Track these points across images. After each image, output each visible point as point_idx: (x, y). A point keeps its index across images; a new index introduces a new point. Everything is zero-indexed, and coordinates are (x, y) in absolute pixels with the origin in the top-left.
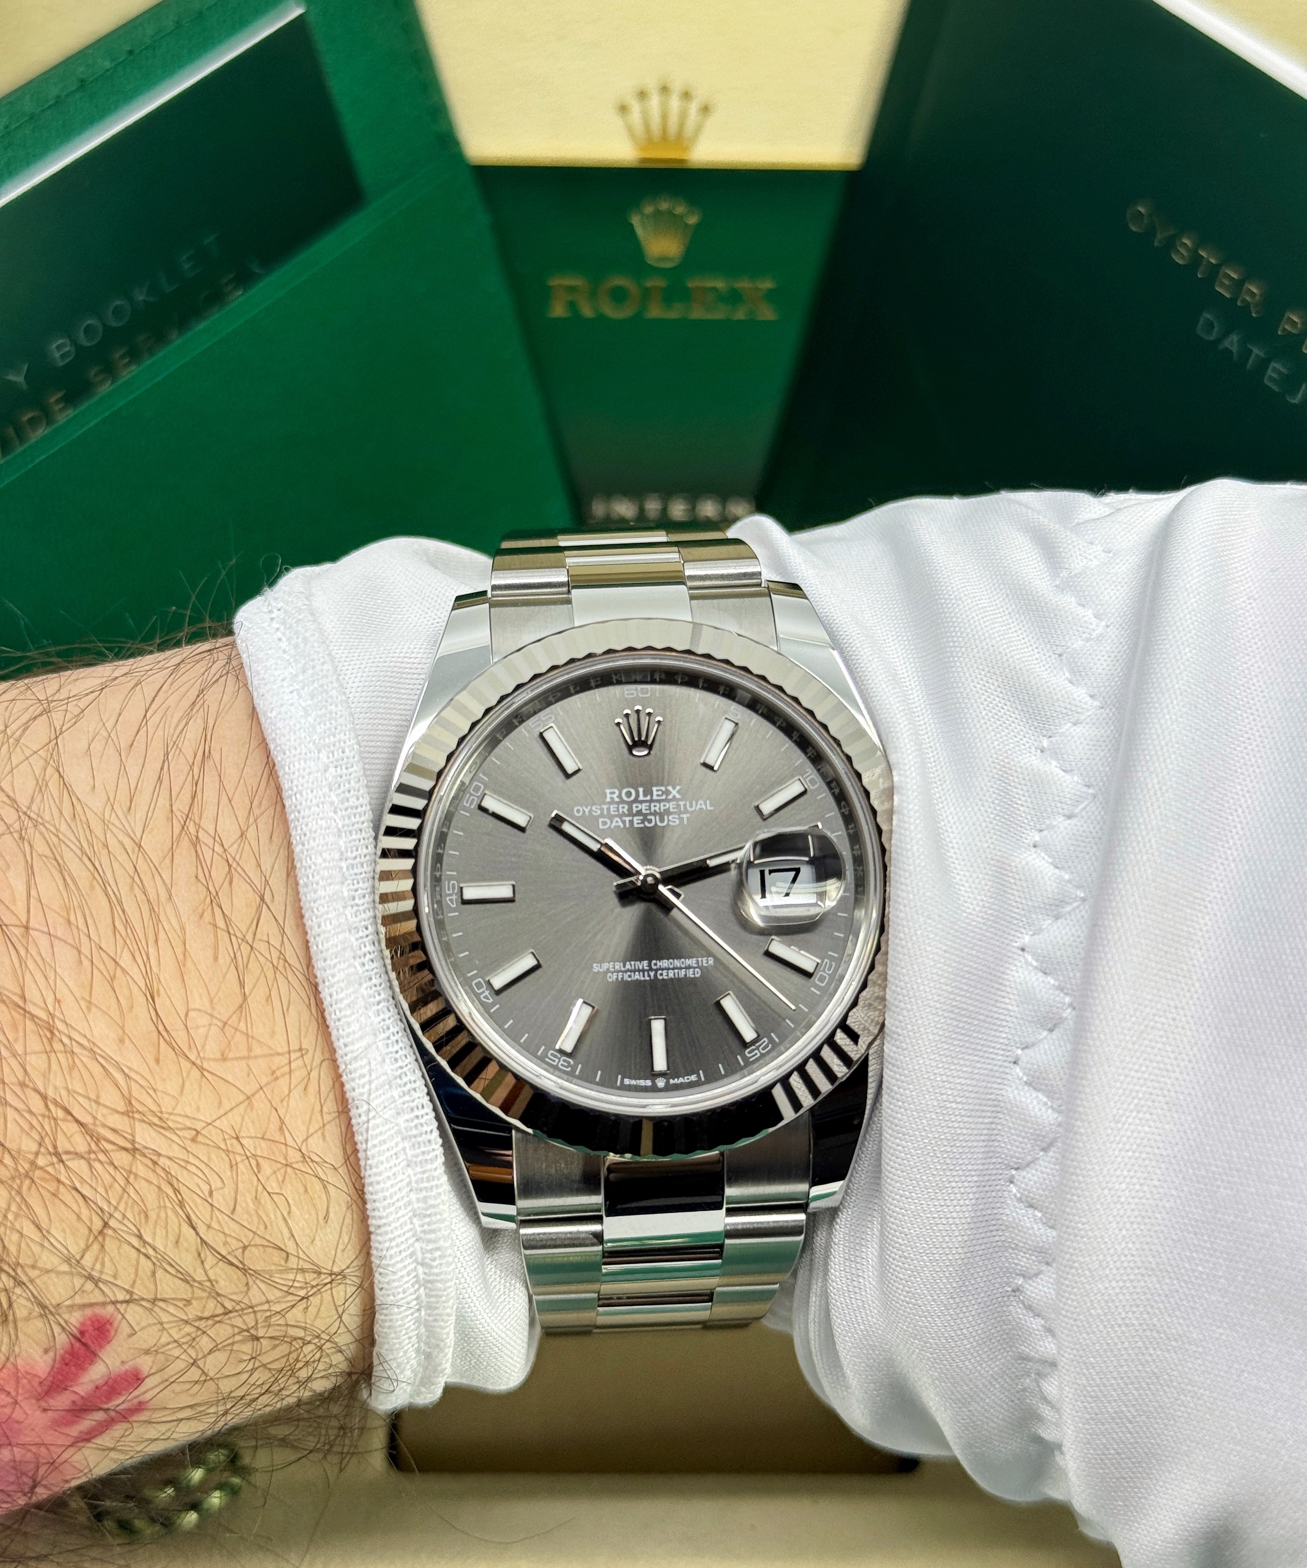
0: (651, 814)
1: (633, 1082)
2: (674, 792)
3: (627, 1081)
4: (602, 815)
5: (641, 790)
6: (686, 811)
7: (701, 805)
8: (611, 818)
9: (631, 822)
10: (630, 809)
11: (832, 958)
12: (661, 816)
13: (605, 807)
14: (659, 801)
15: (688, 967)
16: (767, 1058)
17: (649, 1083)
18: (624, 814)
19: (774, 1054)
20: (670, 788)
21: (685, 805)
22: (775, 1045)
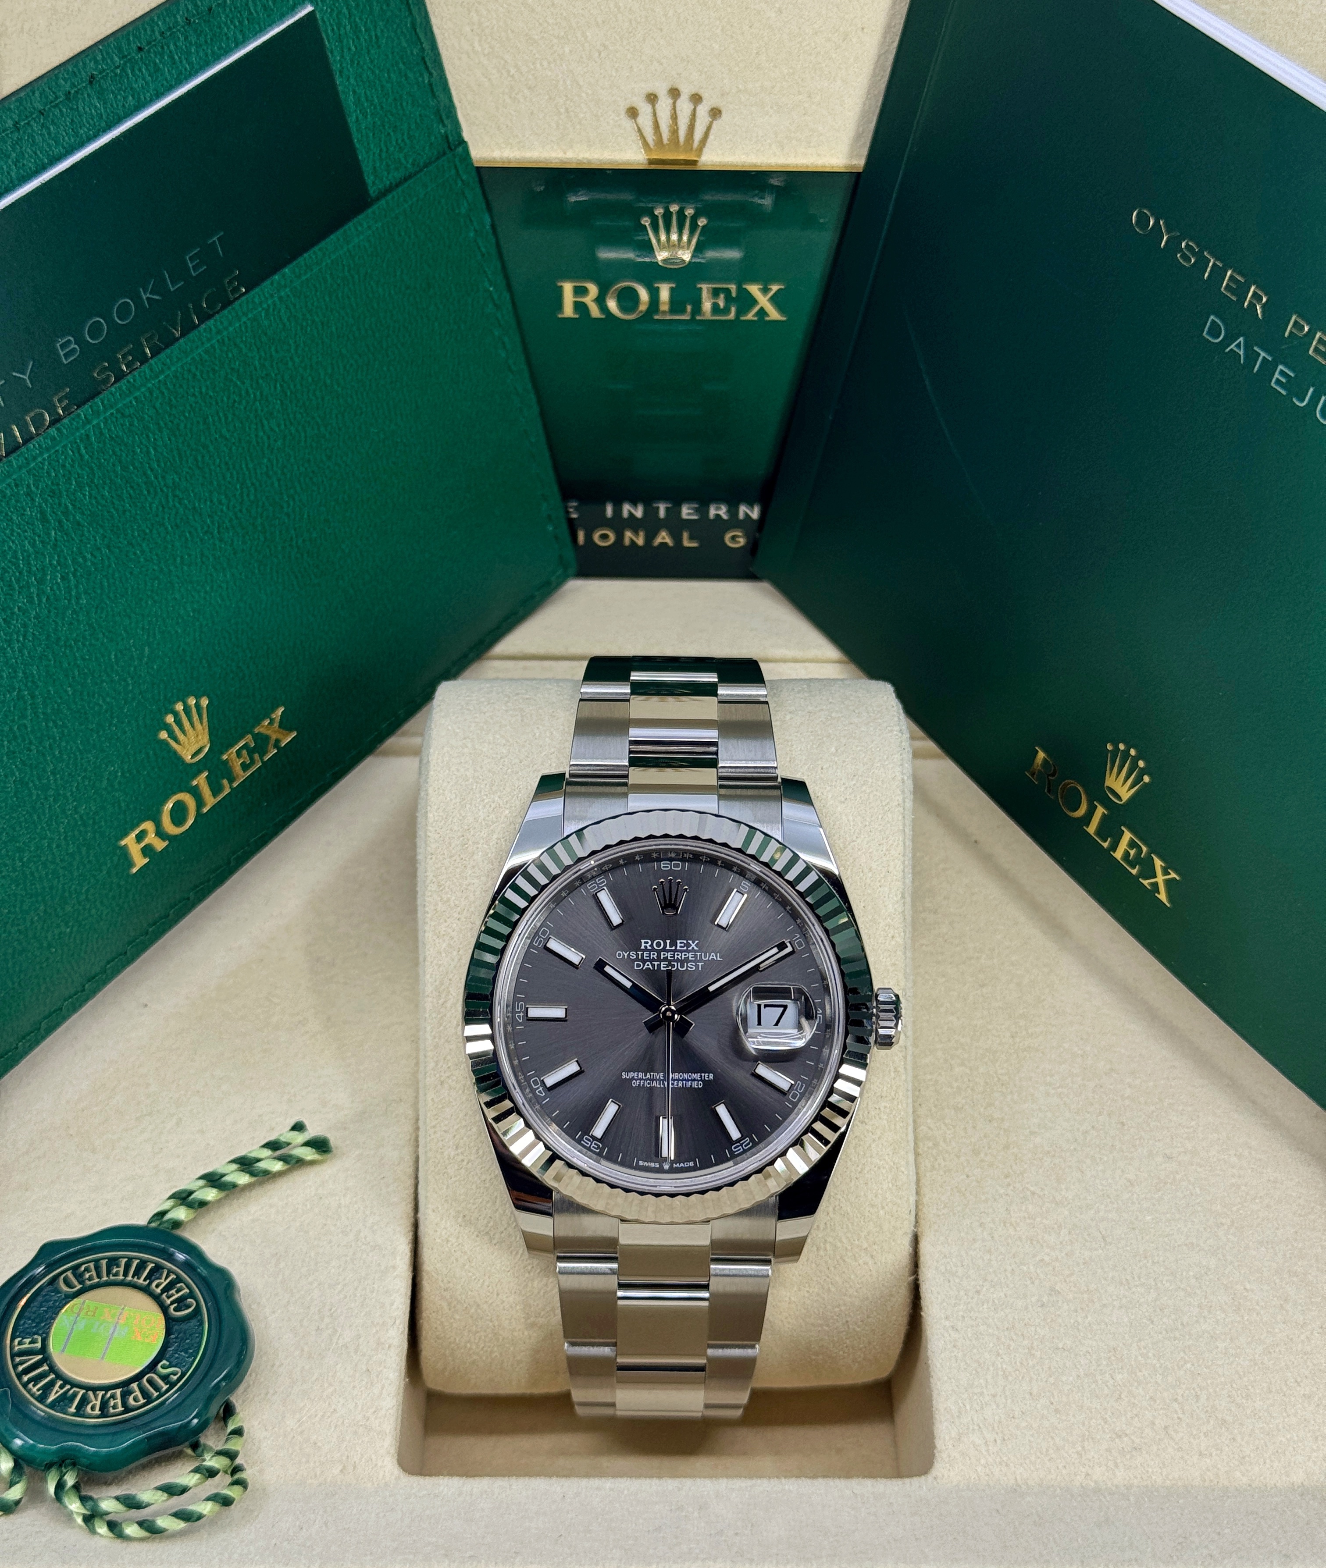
0: (674, 961)
1: (646, 1164)
2: (693, 945)
3: (641, 1163)
4: (637, 959)
5: (668, 942)
6: (701, 960)
7: (713, 956)
8: (644, 962)
9: (659, 966)
10: (659, 956)
11: (803, 1081)
12: (682, 962)
13: (640, 953)
14: (681, 951)
15: (695, 1080)
16: (748, 1153)
17: (657, 1165)
18: (654, 959)
19: (754, 1150)
20: (690, 942)
21: (701, 956)
22: (755, 1144)
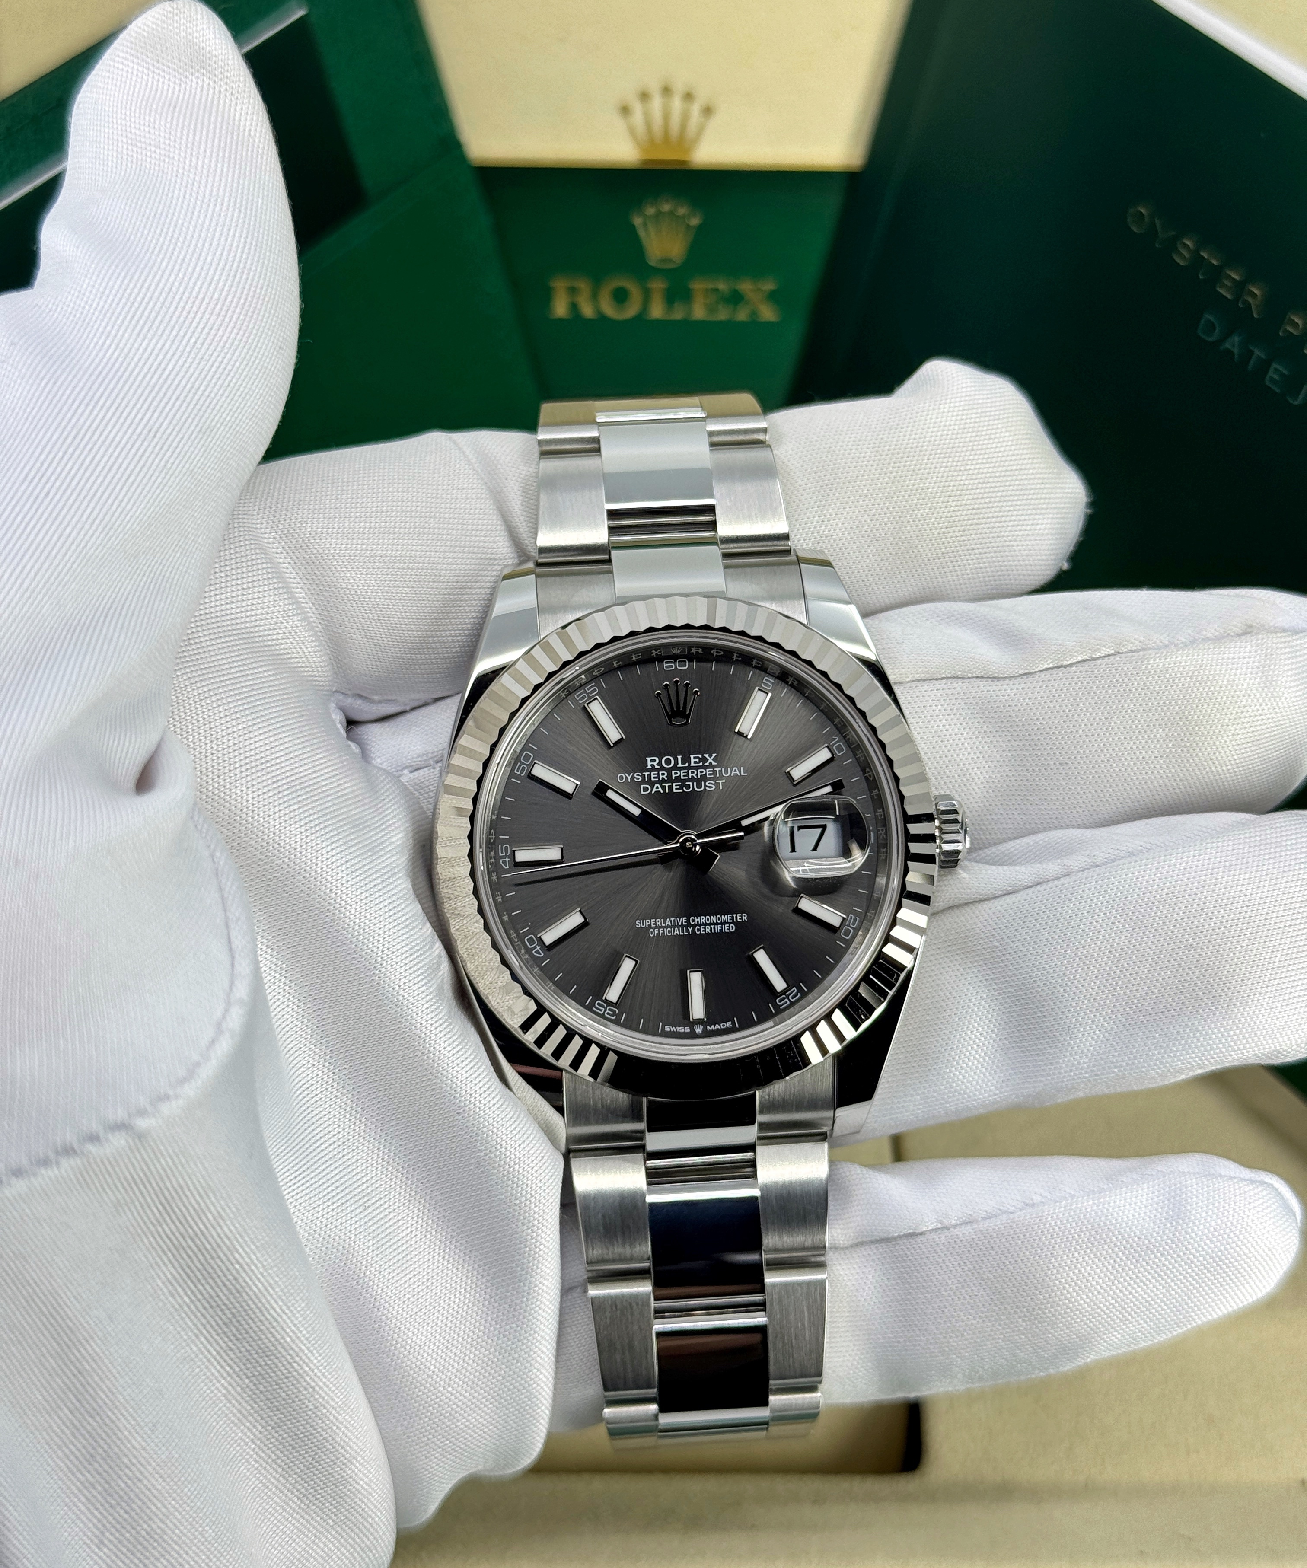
0: (689, 780)
1: (673, 1029)
2: (710, 760)
3: (667, 1028)
4: (643, 782)
5: (679, 757)
6: (721, 777)
7: (735, 771)
8: (652, 783)
9: (671, 787)
10: (669, 776)
11: (856, 914)
12: (699, 781)
13: (646, 774)
14: (697, 768)
15: (725, 923)
16: (797, 1007)
17: (688, 1030)
18: (664, 781)
19: (803, 1002)
20: (707, 756)
21: (720, 771)
22: (804, 995)
